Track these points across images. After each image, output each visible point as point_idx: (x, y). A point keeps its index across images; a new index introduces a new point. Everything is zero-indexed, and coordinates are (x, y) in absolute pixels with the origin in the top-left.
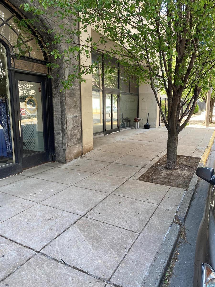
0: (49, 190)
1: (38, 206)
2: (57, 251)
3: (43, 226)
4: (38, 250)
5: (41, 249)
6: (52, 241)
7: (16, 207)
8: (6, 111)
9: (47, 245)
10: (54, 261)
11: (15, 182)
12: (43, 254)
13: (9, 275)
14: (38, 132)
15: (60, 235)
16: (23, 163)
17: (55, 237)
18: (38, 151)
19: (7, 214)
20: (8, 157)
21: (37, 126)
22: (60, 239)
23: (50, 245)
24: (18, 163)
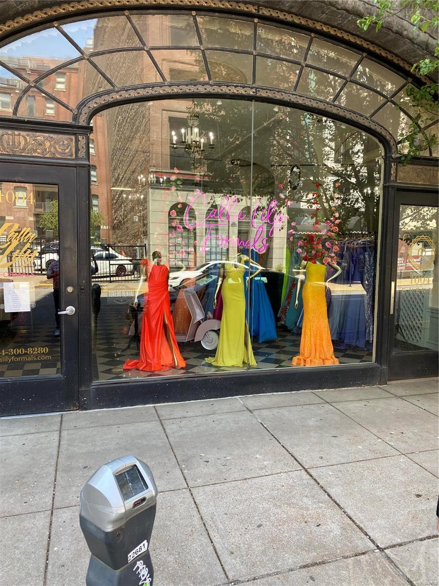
0: (432, 436)
1: (402, 460)
2: (419, 567)
3: (402, 502)
4: (382, 546)
5: (387, 545)
6: (413, 541)
7: (359, 447)
8: (374, 262)
9: (400, 545)
10: (407, 583)
11: (368, 400)
12: (388, 558)
13: (320, 563)
14: (431, 309)
15: (433, 538)
16: (389, 367)
17: (421, 537)
18: (427, 349)
19: (341, 453)
20: (365, 349)
21: (431, 296)
22: (433, 546)
23: (406, 547)
24: (381, 365)
